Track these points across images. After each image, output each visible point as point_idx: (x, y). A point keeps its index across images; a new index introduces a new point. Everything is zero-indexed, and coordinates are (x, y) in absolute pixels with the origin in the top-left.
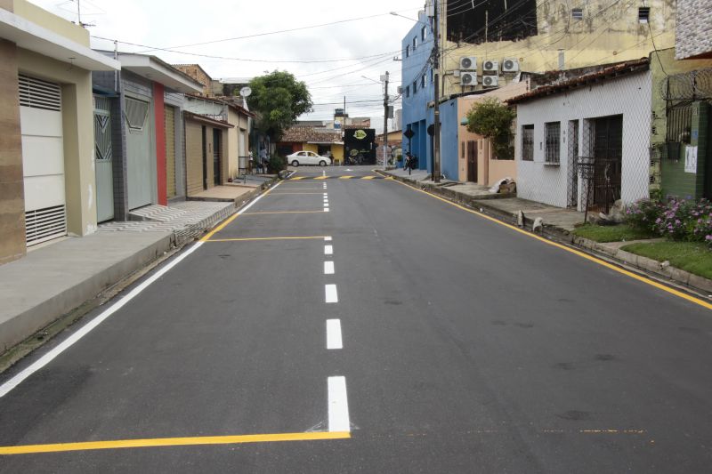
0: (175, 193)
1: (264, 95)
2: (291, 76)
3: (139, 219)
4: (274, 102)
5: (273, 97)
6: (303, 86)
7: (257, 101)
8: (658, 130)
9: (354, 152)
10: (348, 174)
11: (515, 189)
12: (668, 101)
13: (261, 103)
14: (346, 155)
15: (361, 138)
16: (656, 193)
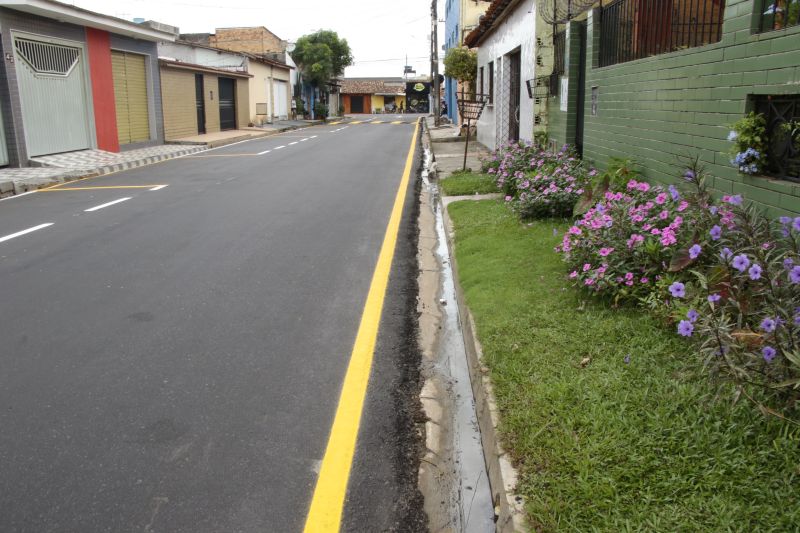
0: (149, 138)
1: (309, 49)
2: (335, 34)
3: (38, 165)
4: (315, 57)
5: (315, 51)
6: (345, 43)
7: (302, 55)
8: (543, 61)
9: (415, 102)
10: (398, 120)
11: (476, 132)
12: (555, 25)
13: (305, 57)
14: (408, 104)
15: (420, 90)
16: (542, 136)
